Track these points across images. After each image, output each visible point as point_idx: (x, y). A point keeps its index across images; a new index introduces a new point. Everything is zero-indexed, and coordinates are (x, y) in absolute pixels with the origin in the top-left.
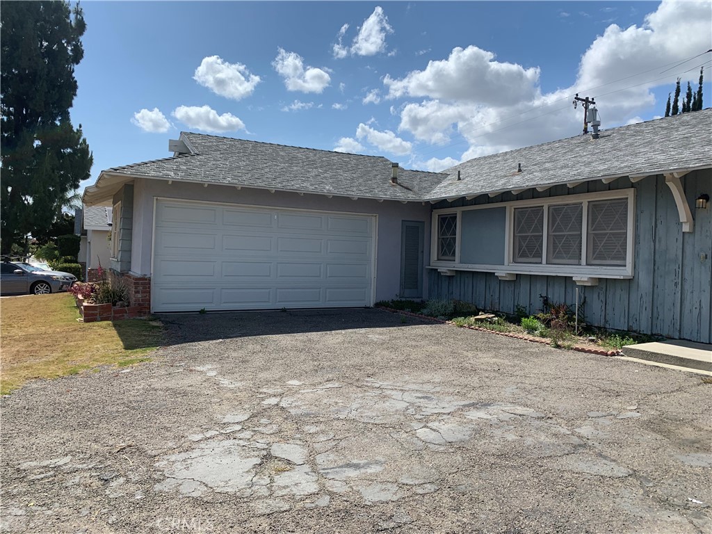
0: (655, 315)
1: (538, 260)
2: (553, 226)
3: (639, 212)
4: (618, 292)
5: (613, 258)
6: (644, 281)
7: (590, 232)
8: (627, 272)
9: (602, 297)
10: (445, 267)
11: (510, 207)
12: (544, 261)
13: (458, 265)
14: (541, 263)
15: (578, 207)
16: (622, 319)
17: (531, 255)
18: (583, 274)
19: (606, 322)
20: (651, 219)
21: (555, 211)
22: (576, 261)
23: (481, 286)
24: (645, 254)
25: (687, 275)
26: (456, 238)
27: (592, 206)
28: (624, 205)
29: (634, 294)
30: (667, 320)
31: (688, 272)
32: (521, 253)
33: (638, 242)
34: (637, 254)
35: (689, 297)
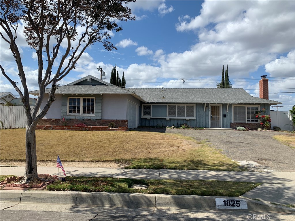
2: (178, 109)
3: (197, 108)
4: (193, 121)
5: (191, 116)
6: (198, 119)
7: (186, 111)
8: (195, 118)
10: (149, 117)
11: (167, 105)
12: (176, 116)
13: (152, 117)
18: (188, 118)
21: (178, 107)
22: (184, 116)
23: (159, 121)
24: (197, 115)
25: (205, 118)
26: (150, 111)
27: (187, 106)
28: (193, 107)
29: (196, 121)
30: (202, 125)
31: (204, 117)
32: (169, 114)
33: (196, 113)
34: (196, 115)
35: (205, 121)
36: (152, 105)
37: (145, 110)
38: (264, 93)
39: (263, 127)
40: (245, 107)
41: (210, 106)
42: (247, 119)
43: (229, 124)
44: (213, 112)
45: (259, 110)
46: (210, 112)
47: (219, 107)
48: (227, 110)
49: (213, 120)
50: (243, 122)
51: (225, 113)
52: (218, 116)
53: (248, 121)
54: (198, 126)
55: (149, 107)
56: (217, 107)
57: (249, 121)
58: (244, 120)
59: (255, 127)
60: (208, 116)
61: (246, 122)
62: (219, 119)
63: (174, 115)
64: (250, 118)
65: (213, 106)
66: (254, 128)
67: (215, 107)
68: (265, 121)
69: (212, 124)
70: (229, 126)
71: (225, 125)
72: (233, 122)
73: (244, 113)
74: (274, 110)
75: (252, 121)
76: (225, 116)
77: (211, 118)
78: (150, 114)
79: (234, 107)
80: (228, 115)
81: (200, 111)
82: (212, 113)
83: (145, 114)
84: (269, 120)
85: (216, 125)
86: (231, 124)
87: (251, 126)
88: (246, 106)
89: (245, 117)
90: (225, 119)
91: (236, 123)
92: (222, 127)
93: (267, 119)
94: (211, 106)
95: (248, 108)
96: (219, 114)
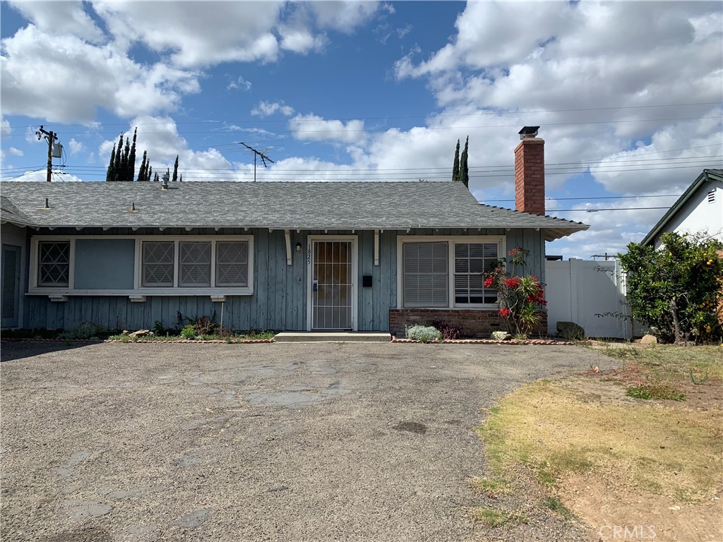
0: (269, 317)
1: (170, 284)
2: (183, 258)
3: (256, 251)
4: (243, 304)
5: (235, 282)
6: (262, 296)
7: (217, 263)
8: (249, 291)
9: (230, 309)
11: (139, 240)
12: (175, 285)
13: (72, 291)
14: (173, 287)
15: (208, 245)
16: (246, 323)
17: (159, 280)
18: (218, 294)
19: (233, 326)
20: (265, 256)
21: (185, 247)
22: (208, 285)
23: (104, 308)
24: (262, 279)
25: (289, 291)
26: (68, 265)
27: (221, 246)
28: (244, 246)
29: (254, 306)
30: (277, 321)
31: (289, 288)
32: (148, 279)
33: (256, 270)
34: (256, 279)
35: (290, 304)
36: (72, 239)
37: (48, 260)
38: (527, 194)
39: (513, 327)
40: (445, 246)
41: (311, 241)
42: (457, 291)
43: (384, 314)
44: (321, 267)
45: (502, 253)
46: (310, 268)
47: (346, 247)
48: (377, 257)
49: (321, 297)
50: (439, 306)
51: (368, 270)
52: (344, 281)
53: (458, 300)
54: (262, 325)
55: (65, 247)
56: (337, 244)
57: (464, 300)
58: (444, 296)
59: (487, 324)
60: (301, 282)
61: (452, 305)
62: (344, 293)
63: (168, 280)
64: (469, 289)
65: (322, 244)
66: (480, 327)
67: (329, 244)
68: (521, 299)
69: (318, 314)
70: (385, 325)
71: (369, 318)
72: (399, 307)
73: (445, 267)
74: (561, 257)
75: (474, 300)
76: (367, 281)
77: (315, 290)
78: (65, 279)
79: (404, 244)
80: (380, 279)
81: (272, 263)
82: (320, 272)
83: (48, 280)
84: (537, 297)
85: (332, 321)
86: (393, 312)
87: (470, 323)
88: (453, 241)
89: (445, 285)
90: (368, 292)
91: (411, 311)
92: (355, 328)
93: (527, 291)
94: (316, 243)
95: (460, 250)
96: (344, 274)
